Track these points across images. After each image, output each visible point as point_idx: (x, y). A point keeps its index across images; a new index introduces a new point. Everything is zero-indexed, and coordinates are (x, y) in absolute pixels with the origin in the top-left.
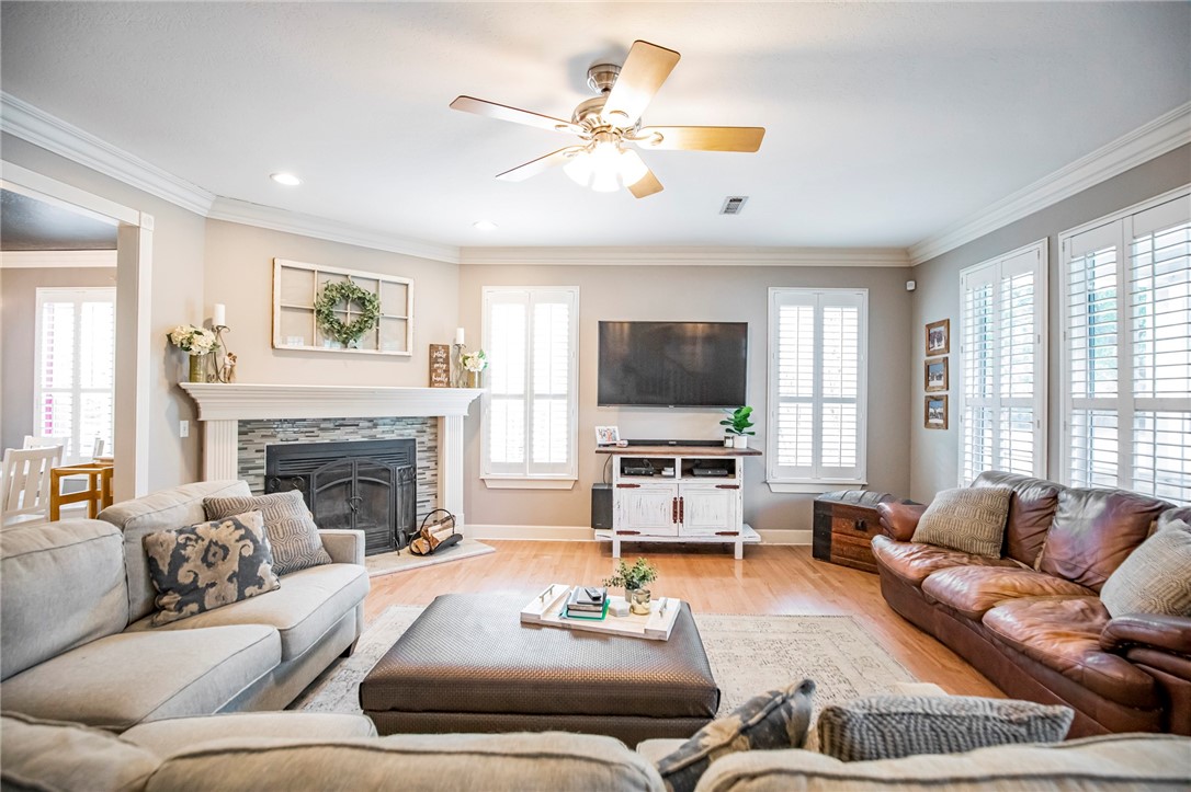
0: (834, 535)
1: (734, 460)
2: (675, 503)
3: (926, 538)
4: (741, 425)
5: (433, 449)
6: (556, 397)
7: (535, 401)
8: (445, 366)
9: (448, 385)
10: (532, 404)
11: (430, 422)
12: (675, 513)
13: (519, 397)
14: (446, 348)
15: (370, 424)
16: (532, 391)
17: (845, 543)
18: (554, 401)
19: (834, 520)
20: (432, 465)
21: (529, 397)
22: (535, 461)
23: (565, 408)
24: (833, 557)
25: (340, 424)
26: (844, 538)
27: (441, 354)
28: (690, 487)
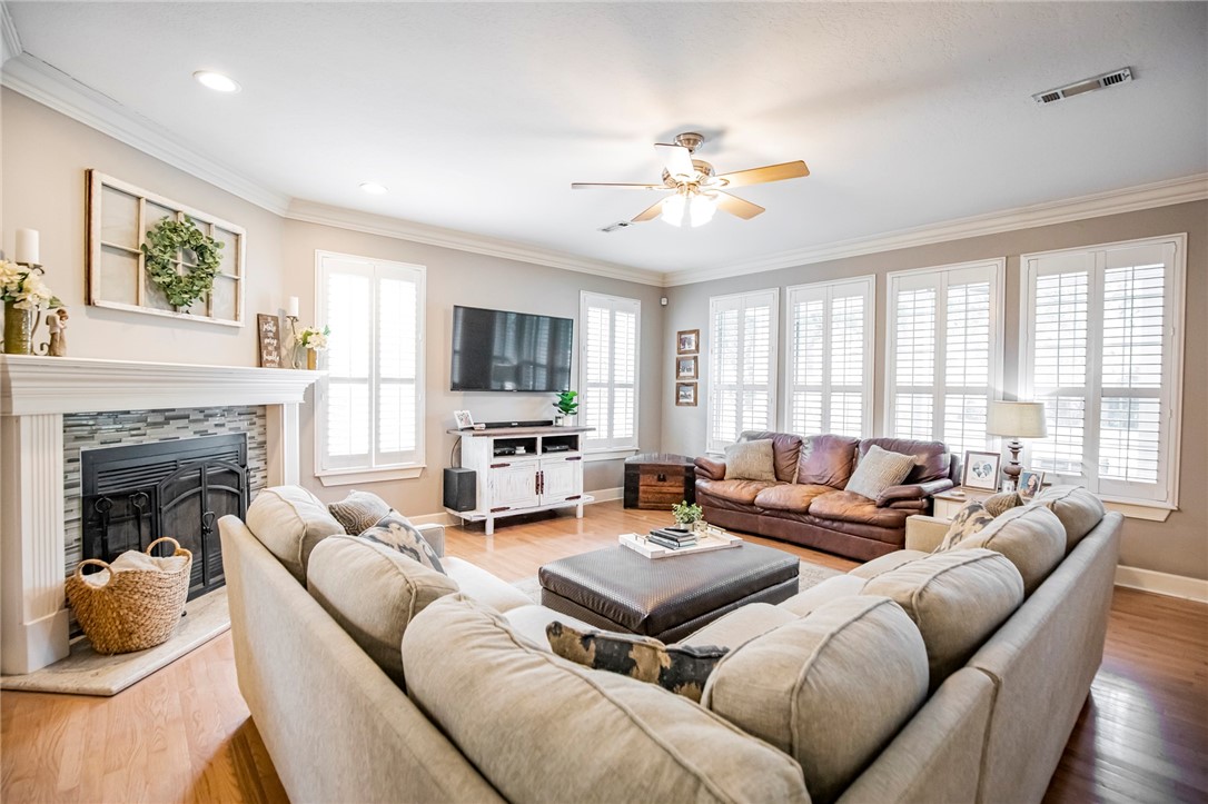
0: (641, 488)
1: (577, 436)
2: (537, 477)
3: (735, 475)
4: (566, 407)
5: (262, 445)
6: (402, 381)
7: (382, 386)
8: (275, 342)
9: (280, 365)
10: (378, 389)
11: (260, 412)
12: (538, 485)
13: (363, 381)
14: (275, 319)
15: (201, 416)
16: (378, 374)
17: (650, 493)
18: (403, 386)
19: (641, 476)
20: (261, 464)
21: (375, 381)
22: (382, 451)
23: (413, 392)
24: (641, 504)
25: (168, 416)
26: (650, 489)
27: (270, 327)
28: (547, 461)
